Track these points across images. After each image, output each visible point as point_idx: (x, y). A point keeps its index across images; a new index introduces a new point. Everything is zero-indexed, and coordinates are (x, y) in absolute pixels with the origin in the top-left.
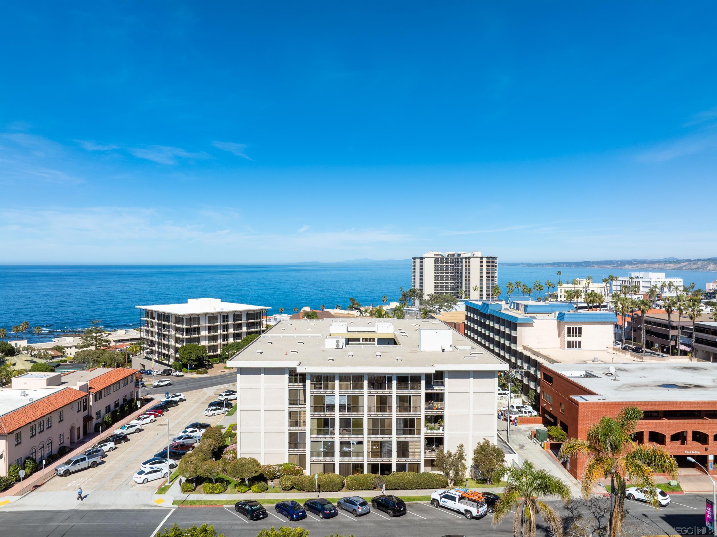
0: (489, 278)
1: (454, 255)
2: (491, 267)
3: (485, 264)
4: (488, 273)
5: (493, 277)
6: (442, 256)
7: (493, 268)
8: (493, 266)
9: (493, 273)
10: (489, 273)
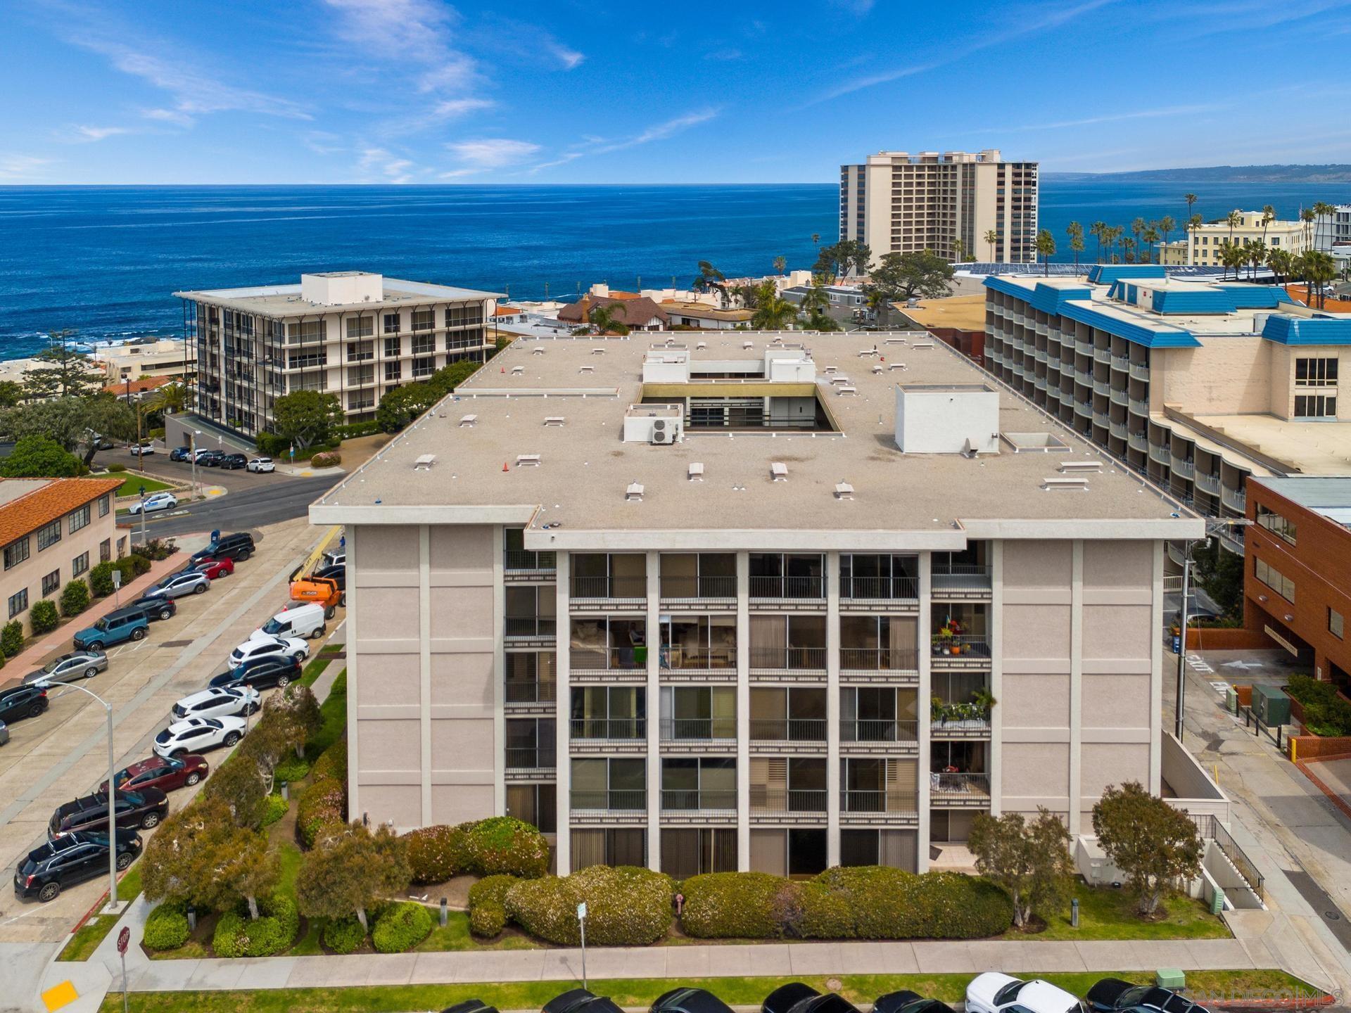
0: (1017, 212)
1: (935, 159)
2: (1023, 187)
3: (1009, 178)
4: (1014, 199)
5: (1027, 208)
6: (909, 162)
7: (1028, 187)
8: (1027, 183)
9: (1028, 199)
10: (1019, 200)
